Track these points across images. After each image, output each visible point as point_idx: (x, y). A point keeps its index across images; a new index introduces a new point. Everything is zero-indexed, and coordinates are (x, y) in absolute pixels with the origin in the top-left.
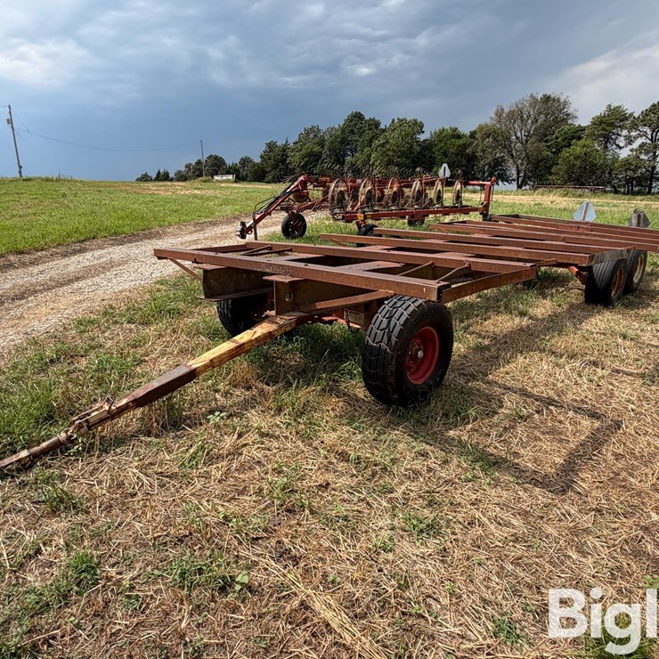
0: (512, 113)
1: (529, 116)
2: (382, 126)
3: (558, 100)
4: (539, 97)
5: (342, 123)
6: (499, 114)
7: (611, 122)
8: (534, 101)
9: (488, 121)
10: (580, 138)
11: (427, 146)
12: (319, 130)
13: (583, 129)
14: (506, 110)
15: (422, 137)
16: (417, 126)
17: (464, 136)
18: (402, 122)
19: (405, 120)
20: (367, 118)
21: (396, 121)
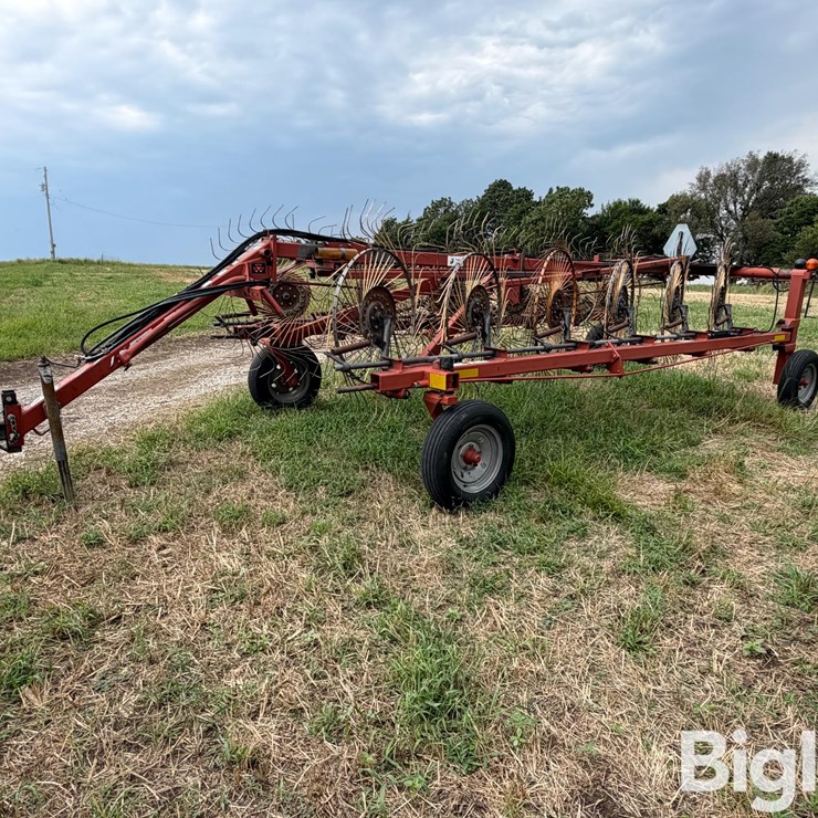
0: (721, 178)
1: (746, 183)
2: (536, 198)
3: (790, 160)
4: (762, 155)
5: (481, 195)
6: (703, 178)
8: (753, 164)
9: (687, 189)
11: (597, 224)
12: (451, 204)
14: (714, 174)
15: (590, 212)
16: (584, 197)
17: (648, 210)
18: (563, 192)
19: (567, 189)
20: (515, 188)
21: (555, 191)
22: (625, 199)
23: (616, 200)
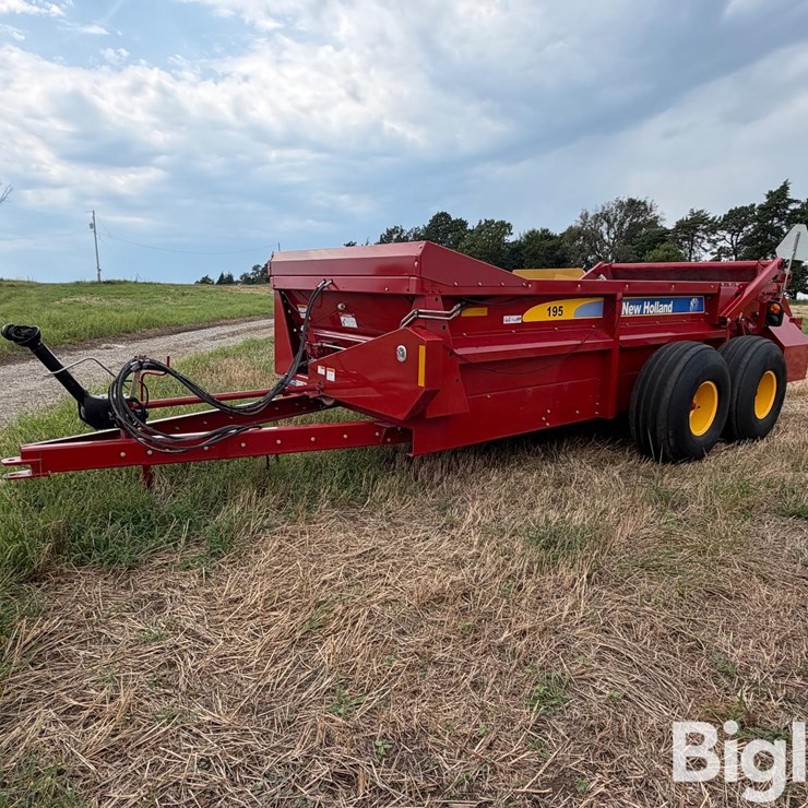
0: (596, 217)
1: (615, 219)
2: (469, 227)
3: (644, 203)
4: (625, 200)
5: (427, 223)
6: (585, 217)
7: (693, 226)
8: (621, 205)
9: (573, 224)
10: (663, 241)
11: (517, 248)
12: (402, 231)
13: (668, 232)
14: (591, 214)
15: (510, 239)
16: (504, 227)
17: (555, 237)
18: (489, 223)
19: (492, 222)
20: (453, 219)
21: (483, 222)
22: (538, 229)
23: (531, 229)
